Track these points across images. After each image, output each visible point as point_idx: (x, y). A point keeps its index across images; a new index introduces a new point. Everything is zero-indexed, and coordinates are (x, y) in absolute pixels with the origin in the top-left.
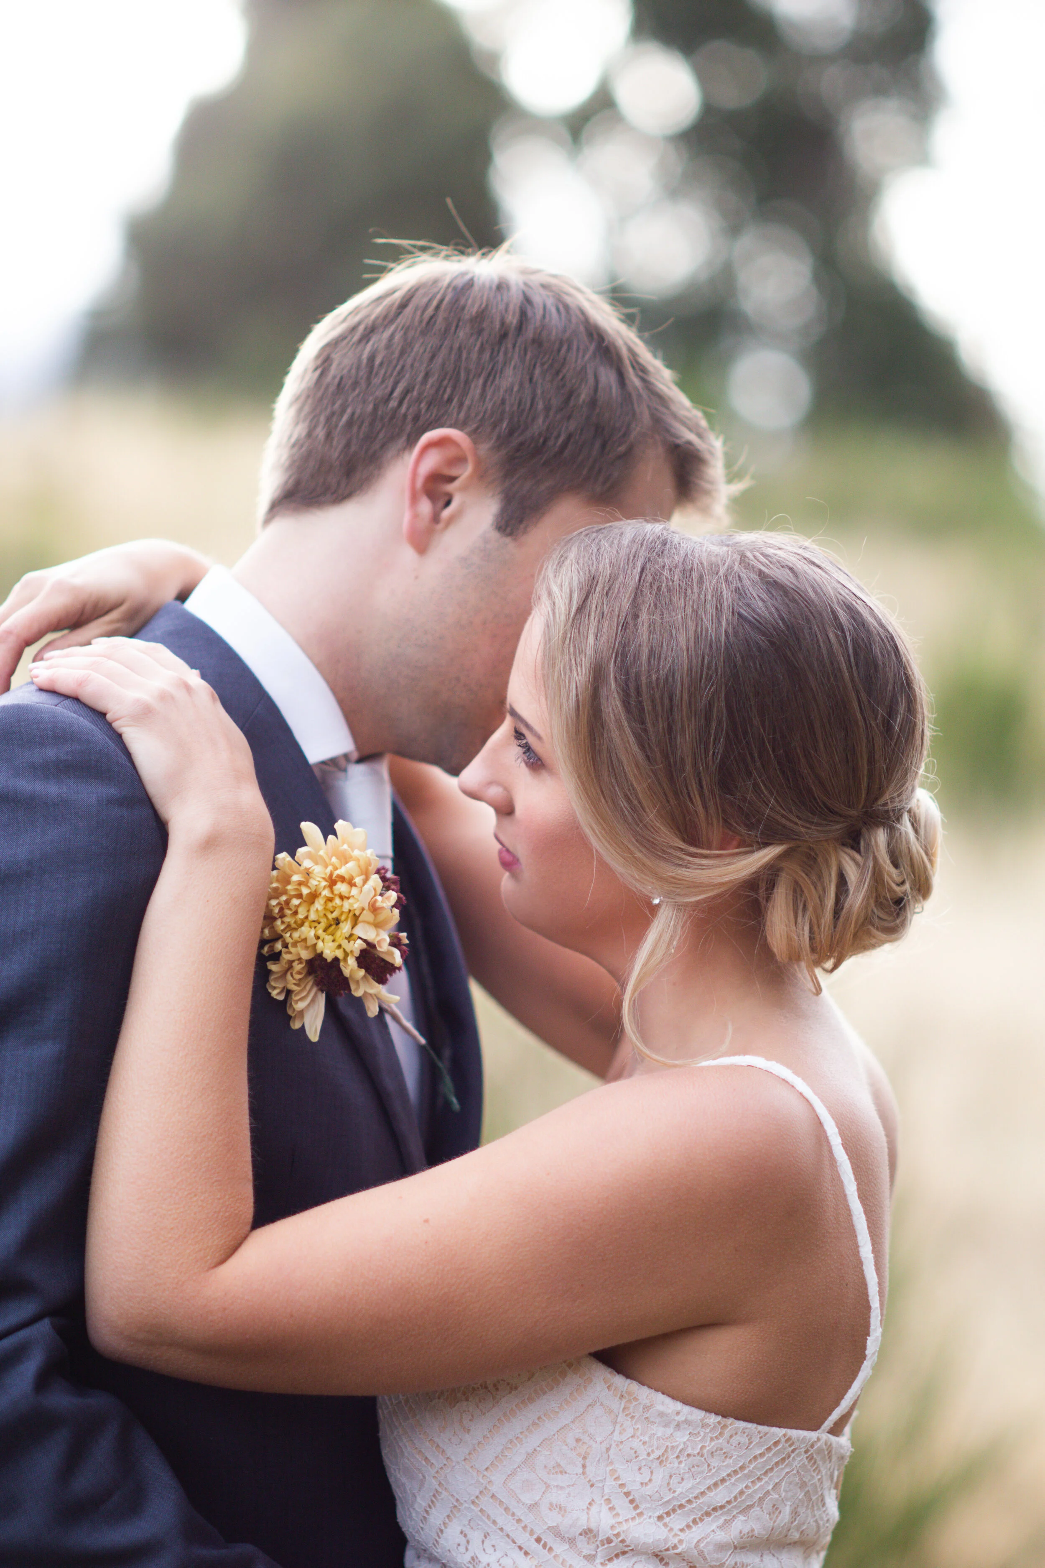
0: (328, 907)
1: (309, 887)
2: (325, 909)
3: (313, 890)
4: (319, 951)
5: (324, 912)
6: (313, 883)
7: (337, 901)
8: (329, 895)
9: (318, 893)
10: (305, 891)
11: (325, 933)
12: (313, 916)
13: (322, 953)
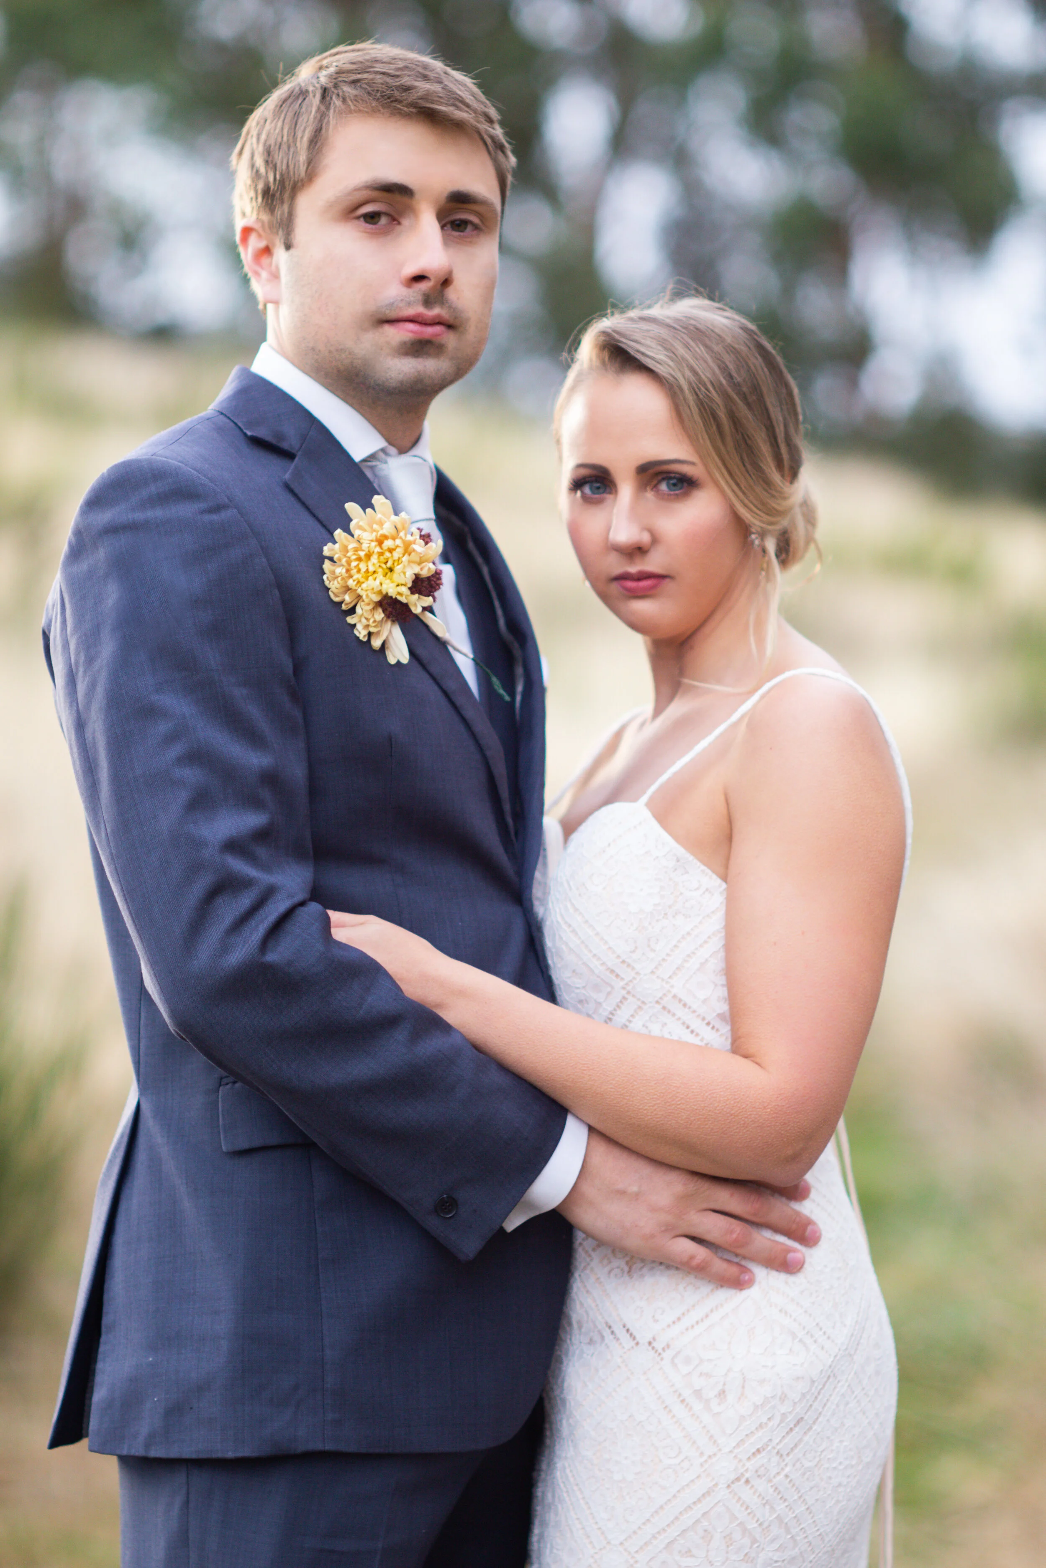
0: (381, 560)
1: (363, 551)
2: (379, 562)
3: (367, 550)
4: (384, 592)
5: (379, 564)
6: (365, 546)
7: (388, 554)
8: (380, 550)
9: (371, 552)
10: (362, 554)
11: (385, 578)
12: (371, 569)
13: (387, 594)
